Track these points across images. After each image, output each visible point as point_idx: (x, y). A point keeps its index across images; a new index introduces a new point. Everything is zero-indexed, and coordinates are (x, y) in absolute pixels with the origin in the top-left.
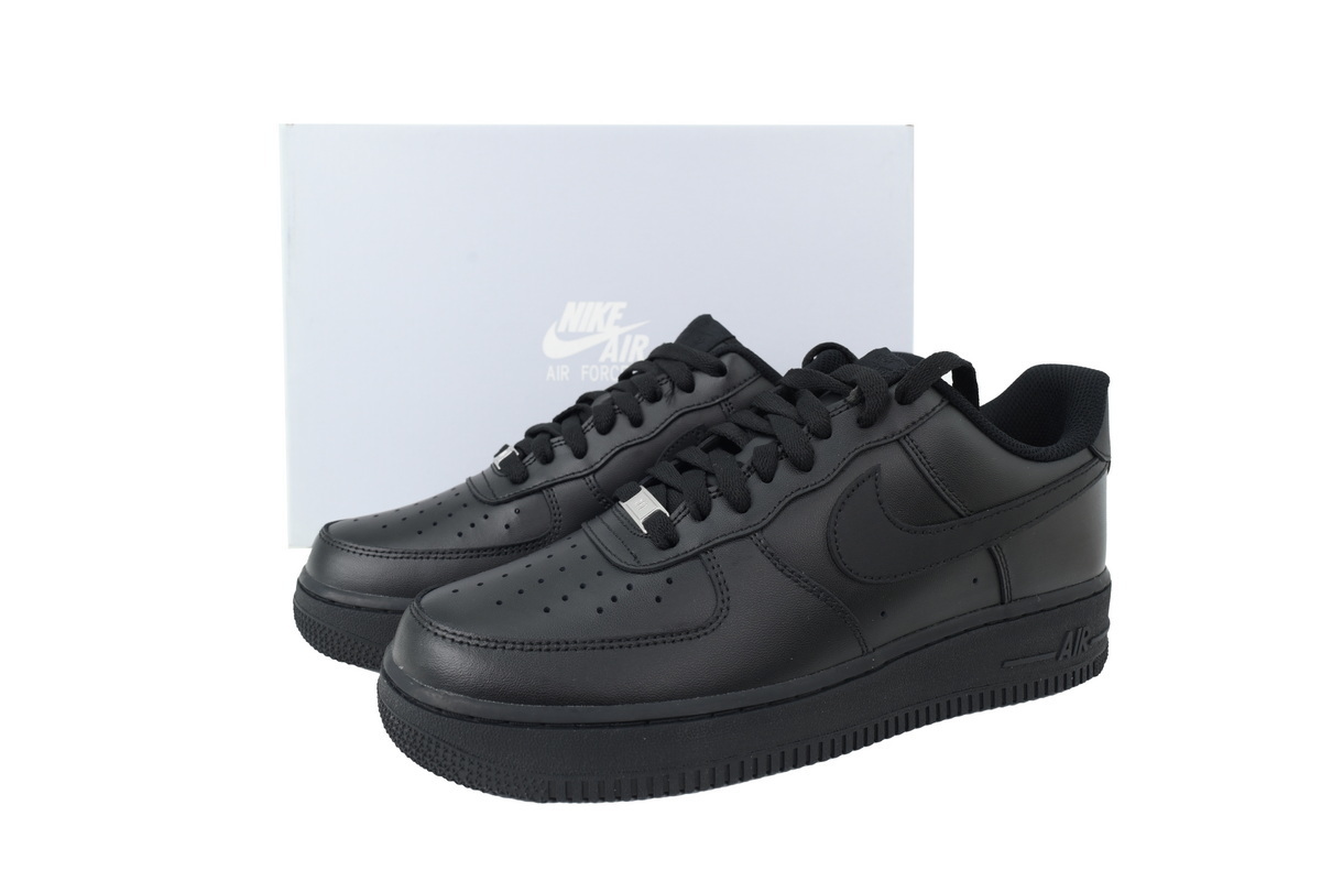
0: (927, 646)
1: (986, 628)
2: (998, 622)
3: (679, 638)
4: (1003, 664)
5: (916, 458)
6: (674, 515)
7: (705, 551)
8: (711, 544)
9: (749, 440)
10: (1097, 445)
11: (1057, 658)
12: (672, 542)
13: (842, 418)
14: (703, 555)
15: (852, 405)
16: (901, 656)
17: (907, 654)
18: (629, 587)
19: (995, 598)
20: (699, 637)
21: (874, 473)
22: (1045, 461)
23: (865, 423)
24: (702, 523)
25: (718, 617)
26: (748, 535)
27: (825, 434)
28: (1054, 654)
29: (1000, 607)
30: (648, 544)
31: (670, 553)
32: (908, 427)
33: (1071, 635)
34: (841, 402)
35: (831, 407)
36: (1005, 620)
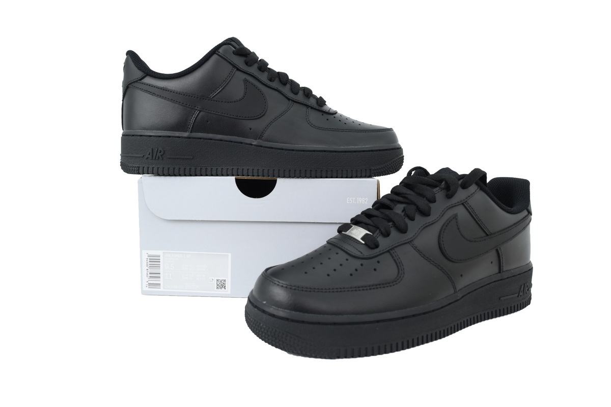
0: (475, 290)
1: (494, 283)
2: (499, 281)
3: (386, 286)
4: (500, 299)
5: (470, 211)
6: (375, 235)
7: (391, 249)
8: (393, 246)
9: (395, 205)
10: (529, 208)
11: (518, 296)
12: (377, 246)
13: (439, 194)
14: (391, 251)
15: (443, 189)
16: (467, 294)
17: (469, 293)
18: (362, 265)
19: (497, 270)
20: (394, 285)
21: (455, 217)
22: (514, 214)
23: (449, 196)
24: (388, 238)
25: (400, 277)
26: (408, 242)
27: (433, 201)
28: (517, 295)
29: (499, 274)
30: (365, 248)
31: (376, 251)
32: (467, 198)
33: (523, 286)
34: (438, 188)
35: (435, 190)
36: (501, 280)
